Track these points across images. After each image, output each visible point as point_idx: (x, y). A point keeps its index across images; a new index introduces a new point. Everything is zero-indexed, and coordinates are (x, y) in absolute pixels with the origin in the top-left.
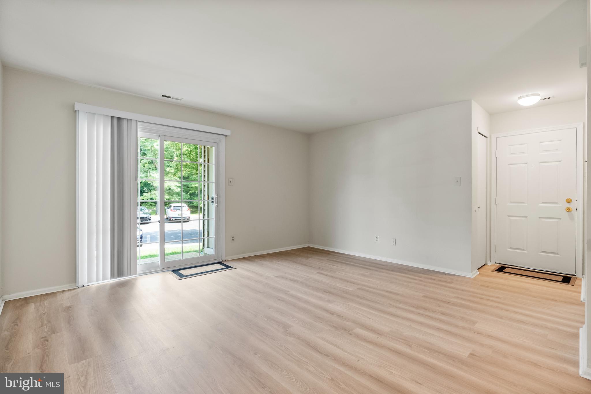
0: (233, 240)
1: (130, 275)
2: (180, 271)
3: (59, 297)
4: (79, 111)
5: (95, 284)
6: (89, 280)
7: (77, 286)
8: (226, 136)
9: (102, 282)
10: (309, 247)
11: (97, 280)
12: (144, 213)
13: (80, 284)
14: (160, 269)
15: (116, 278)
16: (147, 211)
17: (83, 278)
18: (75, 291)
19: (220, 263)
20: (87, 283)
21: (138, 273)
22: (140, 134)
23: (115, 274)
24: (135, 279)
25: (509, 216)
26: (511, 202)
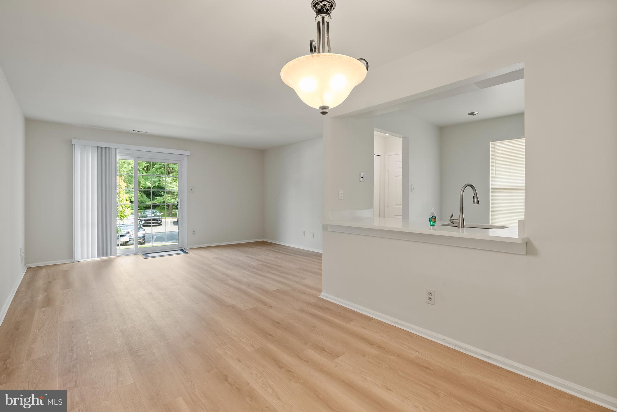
0: (194, 233)
1: (111, 255)
2: (148, 254)
3: (61, 266)
4: (74, 145)
5: (86, 260)
6: (82, 257)
7: (74, 260)
8: (187, 155)
9: (91, 259)
10: (263, 241)
11: (88, 258)
12: (155, 216)
13: (76, 259)
14: (134, 252)
15: (101, 257)
16: (158, 214)
17: (78, 256)
18: (72, 264)
19: (182, 250)
20: (81, 259)
21: (117, 254)
22: (118, 157)
23: (100, 254)
24: (115, 258)
25: (395, 215)
26: (397, 205)
